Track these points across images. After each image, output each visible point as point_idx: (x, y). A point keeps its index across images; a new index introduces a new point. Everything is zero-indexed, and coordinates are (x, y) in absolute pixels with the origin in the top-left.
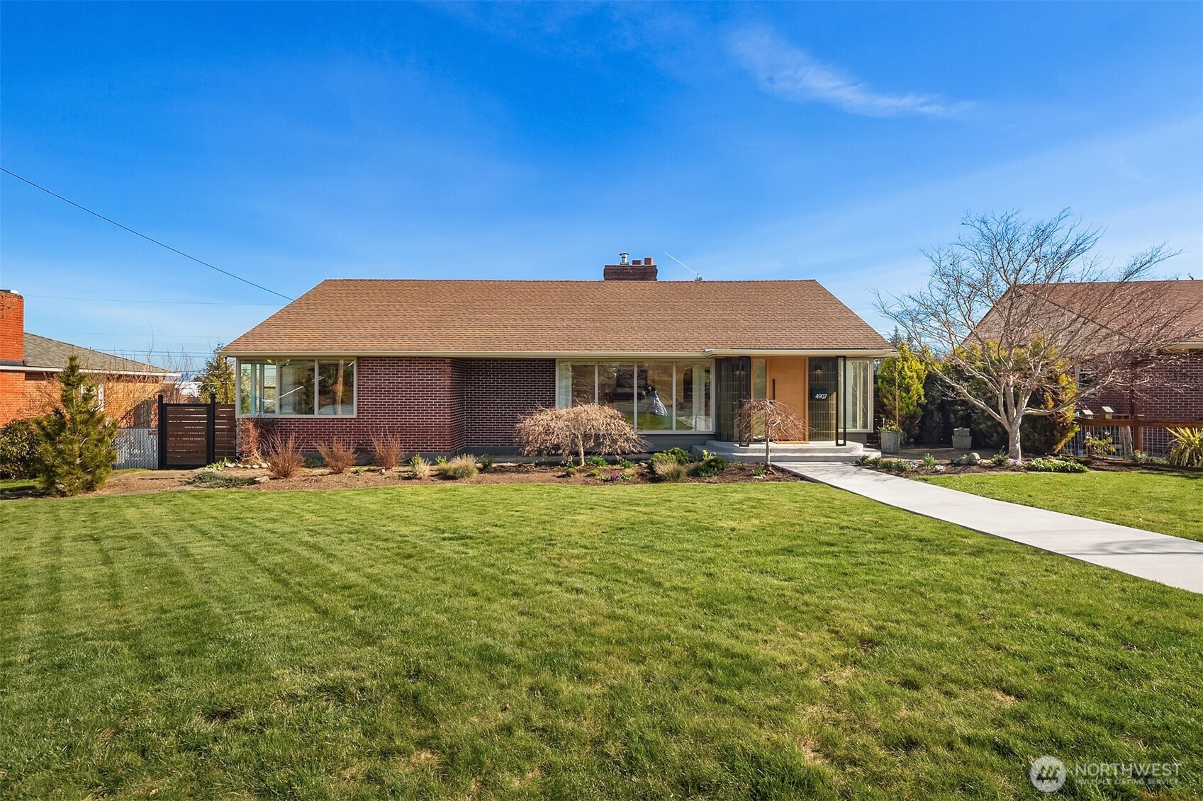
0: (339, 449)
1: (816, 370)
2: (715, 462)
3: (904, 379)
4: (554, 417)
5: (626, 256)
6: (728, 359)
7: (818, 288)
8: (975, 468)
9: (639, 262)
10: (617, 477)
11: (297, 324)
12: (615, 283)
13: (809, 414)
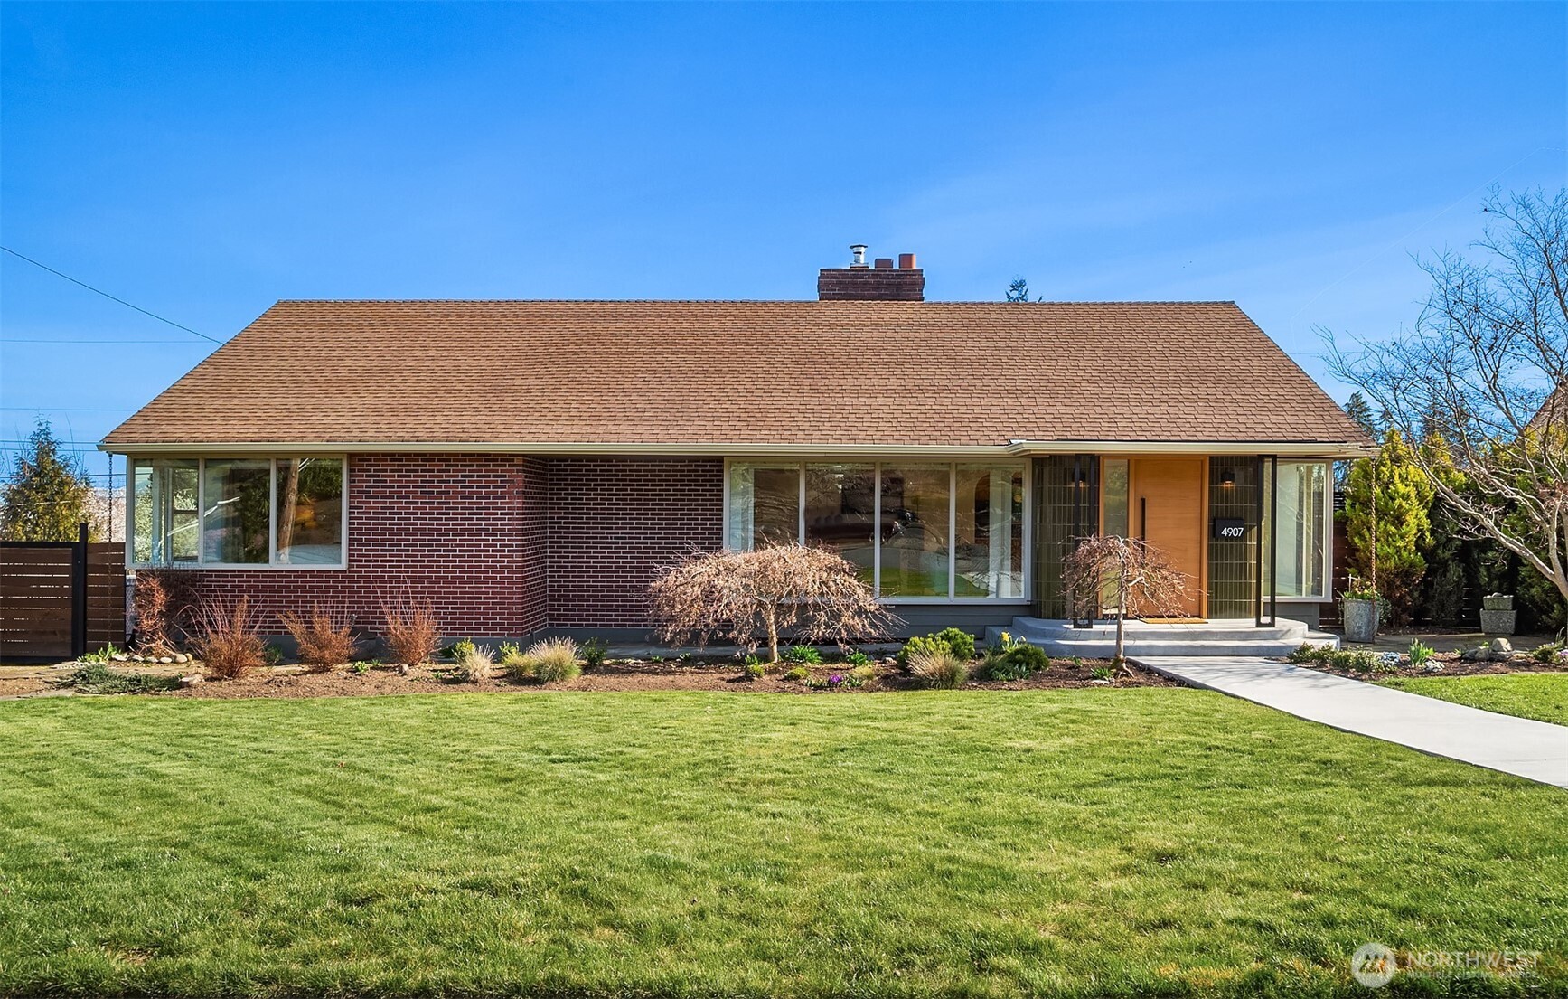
0: (324, 627)
1: (1223, 481)
2: (1023, 654)
3: (1393, 499)
4: (721, 568)
5: (863, 250)
6: (1056, 459)
7: (1238, 319)
8: (1498, 666)
9: (889, 262)
10: (840, 680)
11: (234, 390)
12: (840, 306)
13: (1210, 566)
